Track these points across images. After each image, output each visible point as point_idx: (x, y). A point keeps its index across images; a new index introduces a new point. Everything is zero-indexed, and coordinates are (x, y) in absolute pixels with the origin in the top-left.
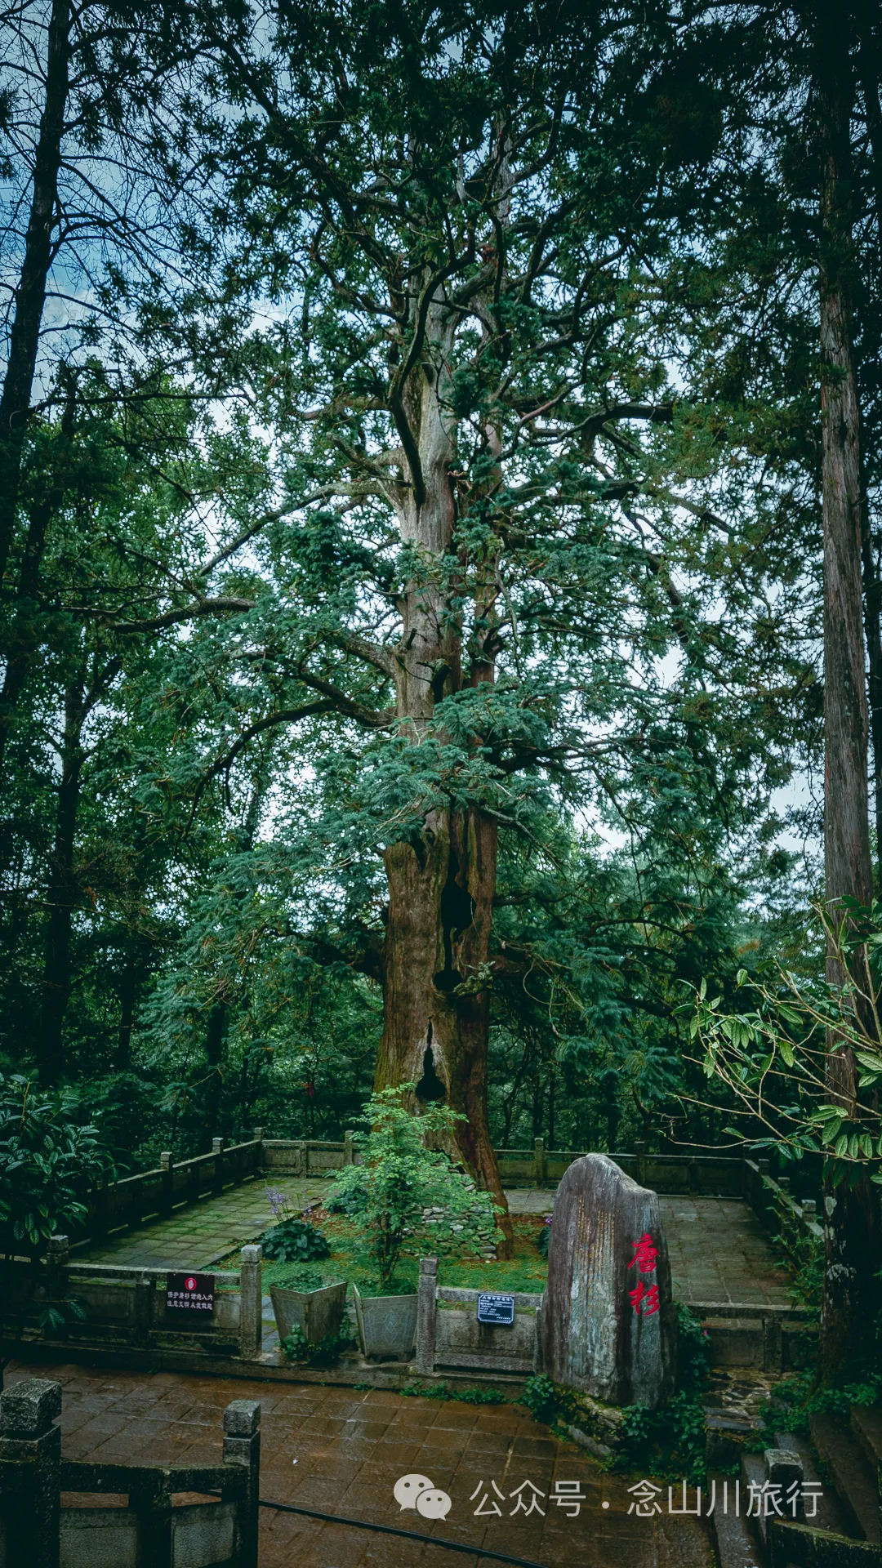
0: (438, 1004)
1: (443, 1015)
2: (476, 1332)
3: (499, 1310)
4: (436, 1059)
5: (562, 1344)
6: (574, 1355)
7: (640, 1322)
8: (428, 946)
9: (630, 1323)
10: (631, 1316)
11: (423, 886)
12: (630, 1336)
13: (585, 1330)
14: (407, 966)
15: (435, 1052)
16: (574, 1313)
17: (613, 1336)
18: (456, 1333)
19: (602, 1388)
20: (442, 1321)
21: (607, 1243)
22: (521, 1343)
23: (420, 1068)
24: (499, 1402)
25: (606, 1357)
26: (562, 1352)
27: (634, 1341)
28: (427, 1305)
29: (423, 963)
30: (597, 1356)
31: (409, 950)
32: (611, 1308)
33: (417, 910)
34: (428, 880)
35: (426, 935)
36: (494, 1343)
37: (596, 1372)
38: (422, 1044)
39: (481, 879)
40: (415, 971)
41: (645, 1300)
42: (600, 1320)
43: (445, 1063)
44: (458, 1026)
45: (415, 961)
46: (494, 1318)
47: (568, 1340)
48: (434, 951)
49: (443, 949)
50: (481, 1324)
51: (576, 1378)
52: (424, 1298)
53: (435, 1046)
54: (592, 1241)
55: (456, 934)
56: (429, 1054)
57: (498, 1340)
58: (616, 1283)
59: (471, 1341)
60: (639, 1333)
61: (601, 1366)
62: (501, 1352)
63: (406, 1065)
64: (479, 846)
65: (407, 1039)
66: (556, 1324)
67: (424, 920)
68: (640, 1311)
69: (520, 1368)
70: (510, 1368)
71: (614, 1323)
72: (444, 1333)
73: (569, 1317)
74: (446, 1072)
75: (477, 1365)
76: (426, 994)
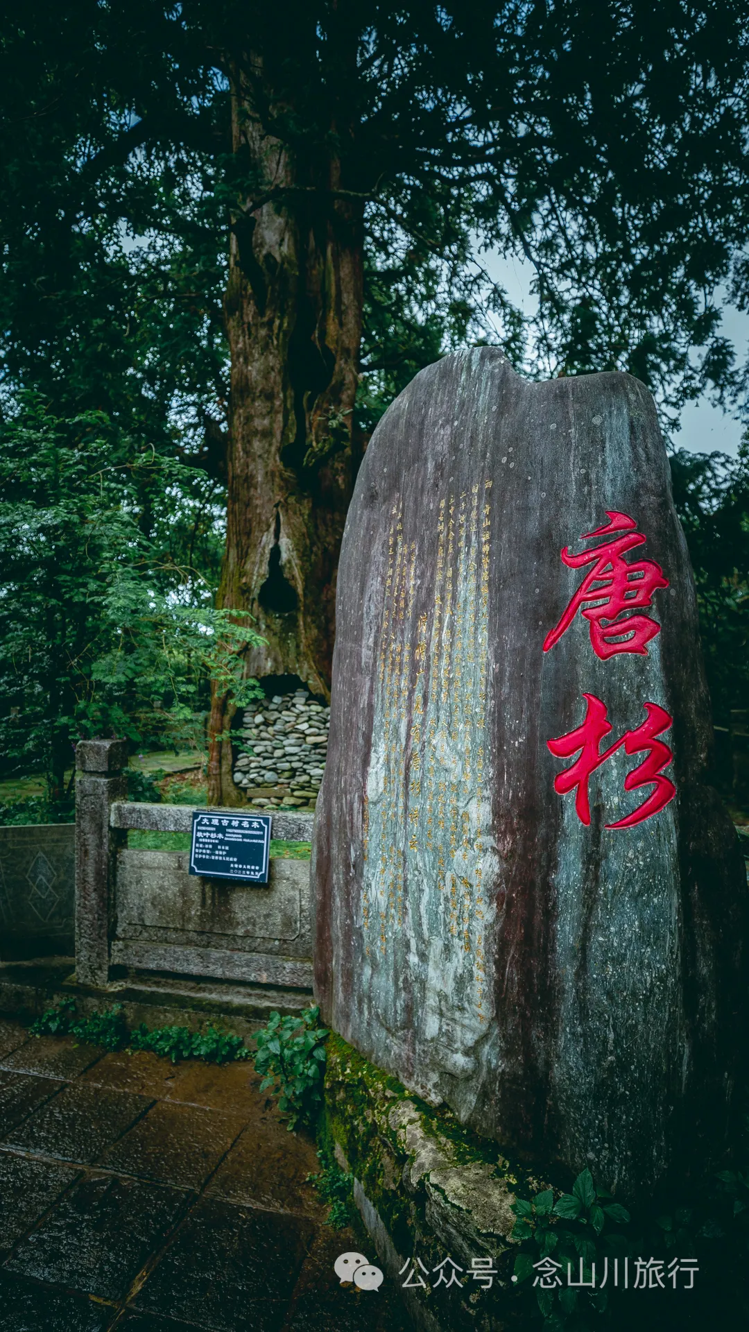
0: (287, 487)
1: (292, 500)
2: (196, 897)
3: (235, 849)
4: (285, 556)
5: (351, 931)
6: (375, 967)
7: (593, 859)
8: (271, 412)
9: (552, 863)
10: (555, 828)
11: (263, 332)
12: (550, 915)
13: (402, 890)
14: (247, 441)
15: (283, 548)
16: (373, 838)
17: (486, 914)
18: (155, 901)
19: (450, 1078)
20: (126, 875)
21: (466, 589)
22: (288, 922)
23: (265, 568)
24: (230, 1057)
25: (462, 982)
26: (348, 956)
27: (566, 931)
28: (91, 839)
29: (267, 434)
30: (433, 974)
31: (249, 419)
32: (480, 813)
33: (256, 365)
34: (271, 322)
35: (269, 397)
36: (232, 923)
37: (432, 1026)
38: (267, 540)
39: (341, 324)
40: (257, 445)
41: (614, 768)
42: (442, 857)
43: (296, 561)
44: (313, 515)
45: (256, 433)
46: (225, 866)
47: (360, 922)
48: (280, 417)
49: (292, 417)
50: (205, 879)
51: (379, 1034)
52: (86, 825)
53: (285, 542)
54: (424, 606)
55: (311, 400)
56: (276, 552)
57: (241, 916)
58: (497, 718)
59: (184, 918)
60: (589, 900)
61: (452, 1008)
62: (247, 943)
63: (248, 567)
64: (338, 280)
65: (249, 534)
66: (337, 877)
67: (266, 377)
68: (592, 813)
69: (286, 979)
70: (264, 978)
71: (488, 866)
72: (132, 899)
73: (362, 857)
74: (297, 572)
75: (195, 969)
76: (270, 475)
